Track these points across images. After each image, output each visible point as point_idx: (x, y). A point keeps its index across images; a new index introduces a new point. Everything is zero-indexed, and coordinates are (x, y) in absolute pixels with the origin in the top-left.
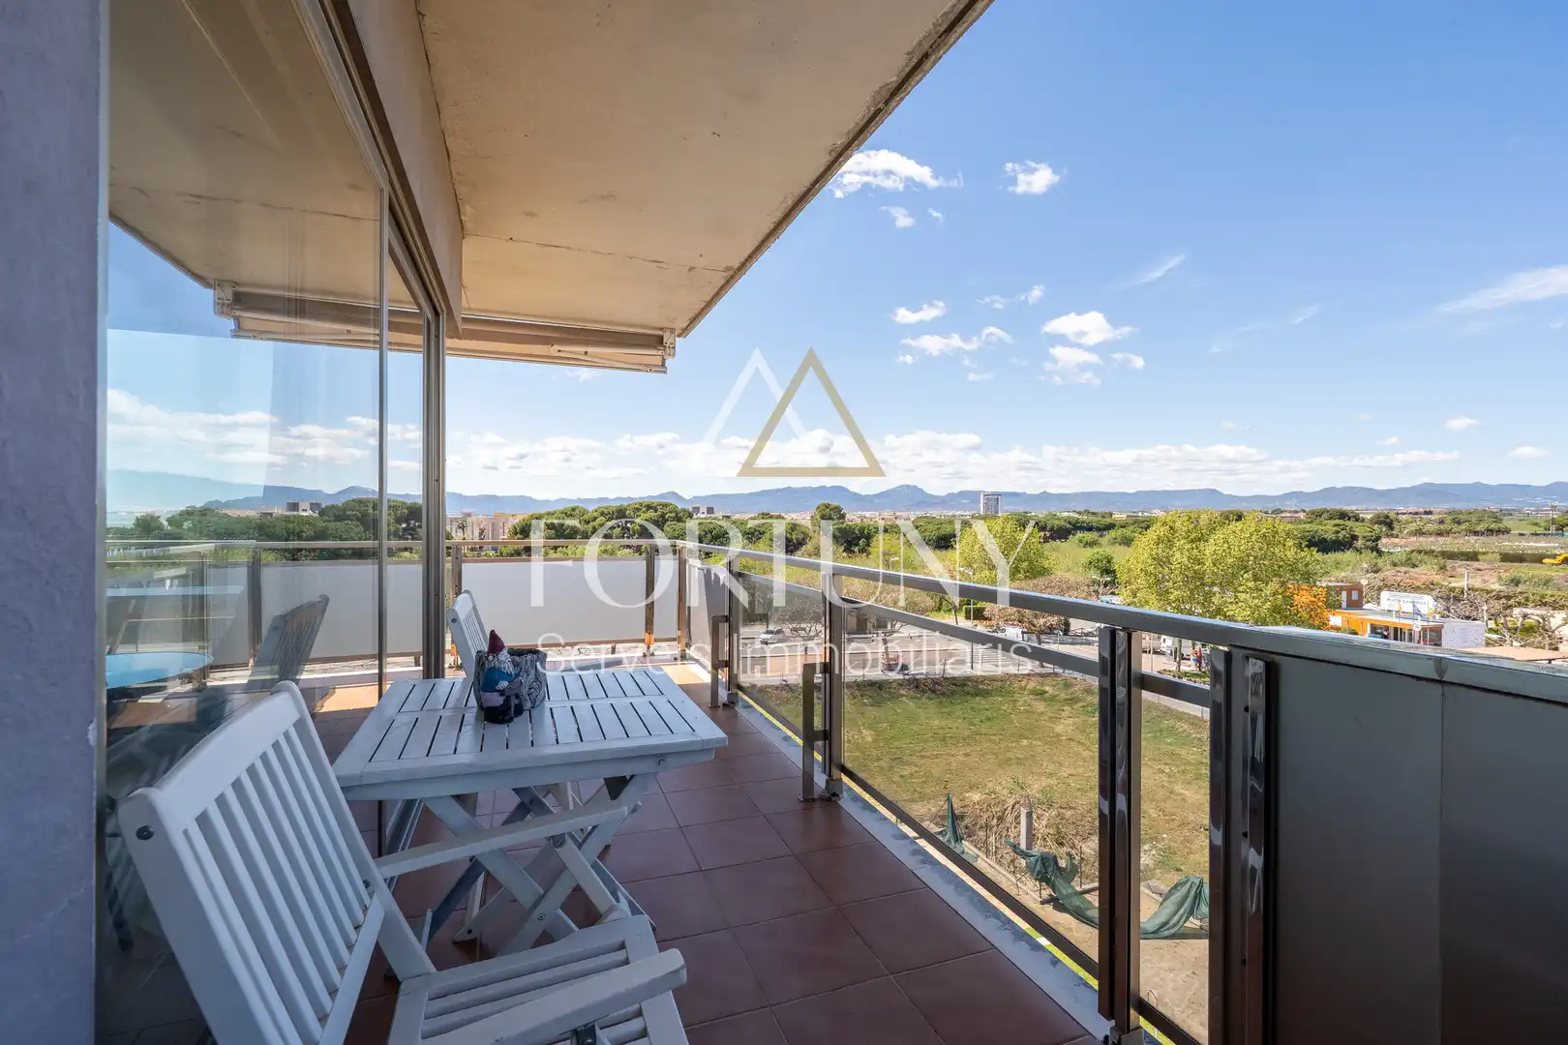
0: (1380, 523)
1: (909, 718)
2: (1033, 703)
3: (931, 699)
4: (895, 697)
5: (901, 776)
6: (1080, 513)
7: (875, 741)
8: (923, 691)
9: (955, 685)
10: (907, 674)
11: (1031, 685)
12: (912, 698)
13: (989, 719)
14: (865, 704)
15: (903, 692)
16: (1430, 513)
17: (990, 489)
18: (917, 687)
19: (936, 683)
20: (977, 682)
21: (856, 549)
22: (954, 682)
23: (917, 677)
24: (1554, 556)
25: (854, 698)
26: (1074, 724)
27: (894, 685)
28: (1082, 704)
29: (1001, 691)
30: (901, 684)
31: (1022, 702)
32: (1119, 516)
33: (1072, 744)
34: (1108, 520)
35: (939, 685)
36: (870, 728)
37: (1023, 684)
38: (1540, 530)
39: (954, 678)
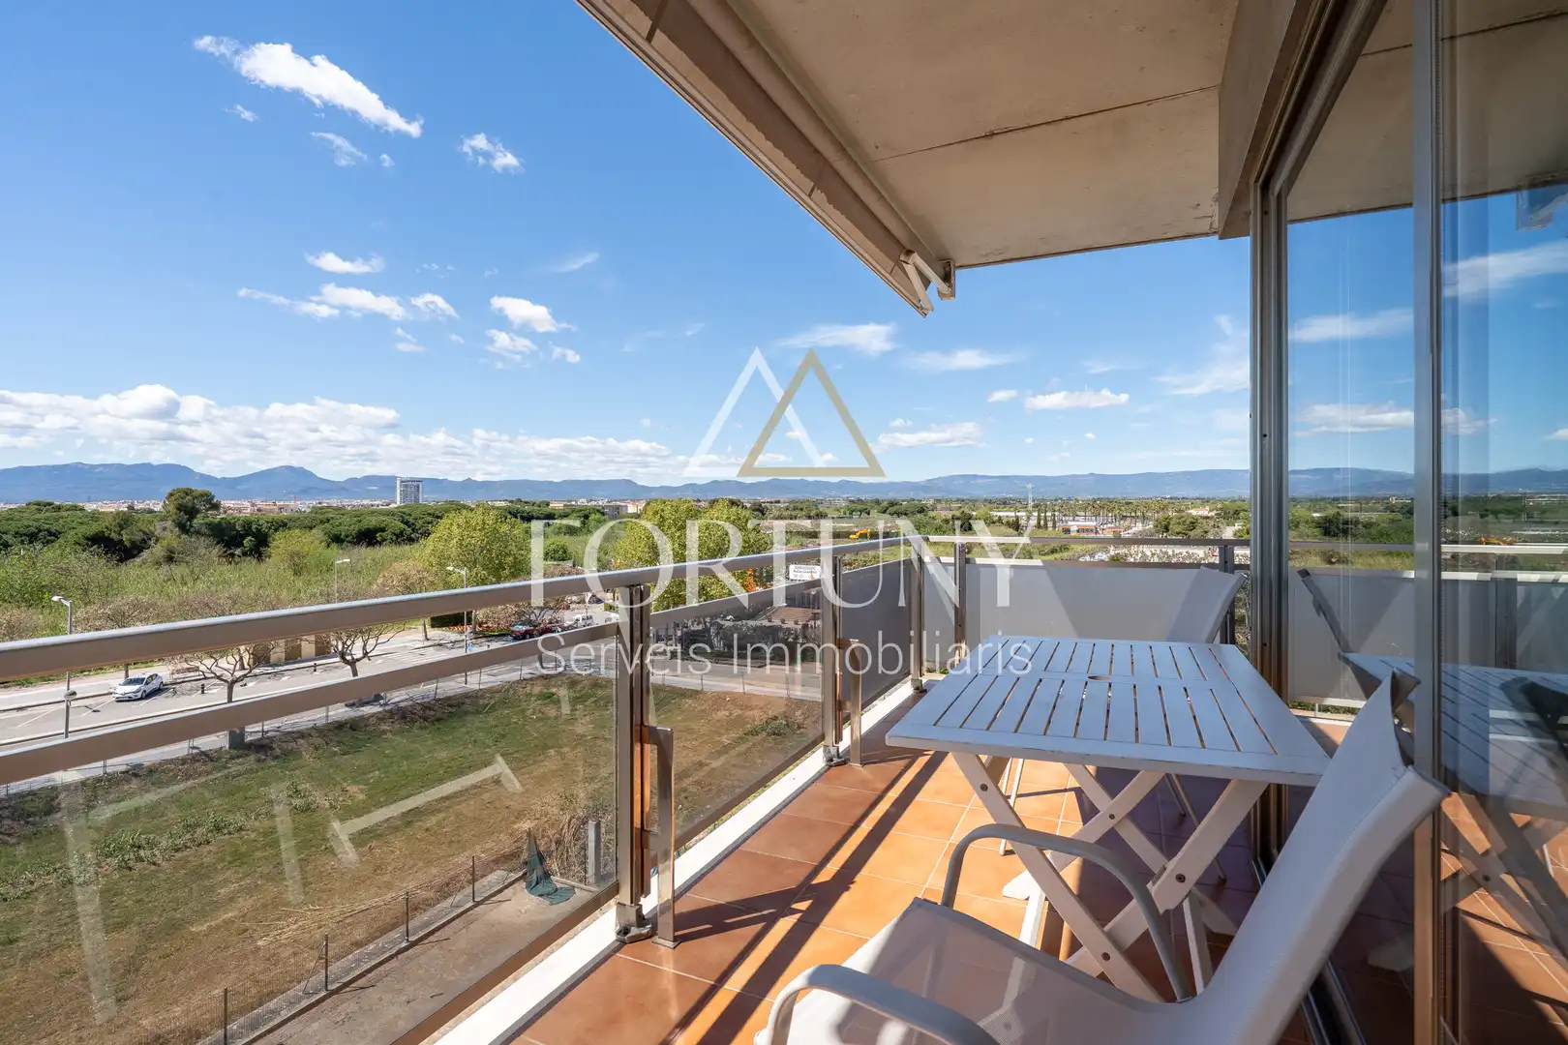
0: (757, 510)
1: (407, 758)
2: (544, 709)
3: (426, 728)
4: (376, 736)
5: (427, 830)
6: (511, 502)
7: (370, 797)
8: (413, 721)
9: (450, 706)
10: (386, 704)
11: (537, 690)
12: (401, 732)
13: (503, 736)
14: (335, 754)
15: (384, 727)
16: (778, 502)
17: (406, 475)
18: (404, 717)
19: (426, 708)
20: (477, 697)
21: (238, 552)
22: (449, 702)
23: (402, 705)
24: (855, 533)
25: (317, 749)
26: (592, 722)
27: (373, 721)
28: (593, 699)
29: (504, 703)
30: (380, 718)
31: (531, 710)
32: (557, 505)
33: (599, 742)
34: (548, 510)
35: (430, 709)
36: (357, 783)
37: (528, 688)
38: (842, 515)
39: (449, 698)
